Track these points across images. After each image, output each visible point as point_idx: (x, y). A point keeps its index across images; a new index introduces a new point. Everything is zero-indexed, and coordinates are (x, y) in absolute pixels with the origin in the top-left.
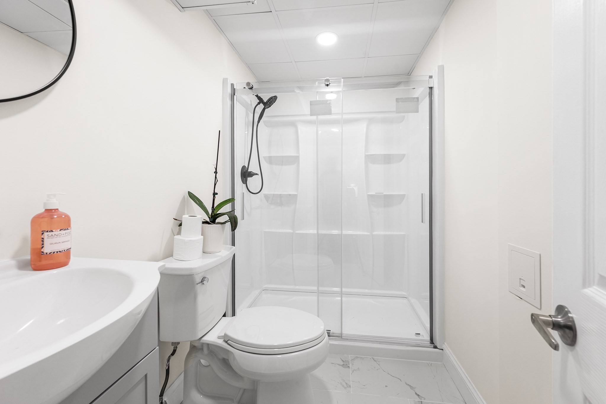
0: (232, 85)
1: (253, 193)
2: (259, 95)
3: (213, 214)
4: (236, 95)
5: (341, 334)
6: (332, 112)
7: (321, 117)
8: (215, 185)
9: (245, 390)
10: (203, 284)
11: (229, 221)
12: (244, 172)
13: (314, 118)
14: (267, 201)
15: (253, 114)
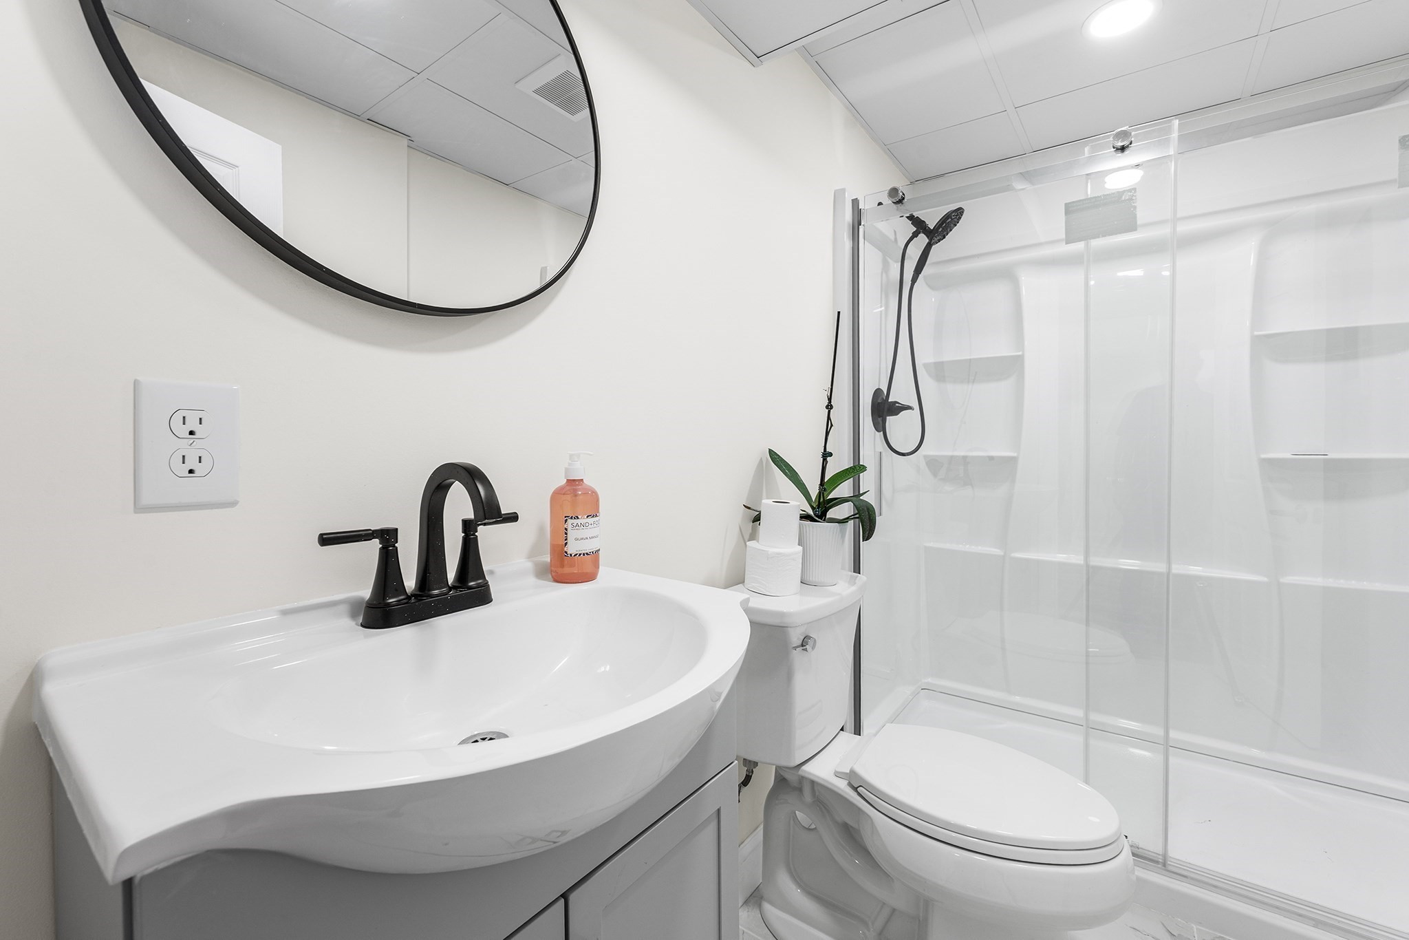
0: (855, 202)
1: (903, 454)
2: (916, 214)
3: (822, 500)
4: (862, 224)
5: (1165, 856)
6: (1138, 223)
7: (1096, 243)
8: (827, 433)
9: (894, 910)
10: (806, 650)
11: (857, 516)
12: (879, 403)
13: (1080, 246)
14: (935, 475)
15: (900, 263)
